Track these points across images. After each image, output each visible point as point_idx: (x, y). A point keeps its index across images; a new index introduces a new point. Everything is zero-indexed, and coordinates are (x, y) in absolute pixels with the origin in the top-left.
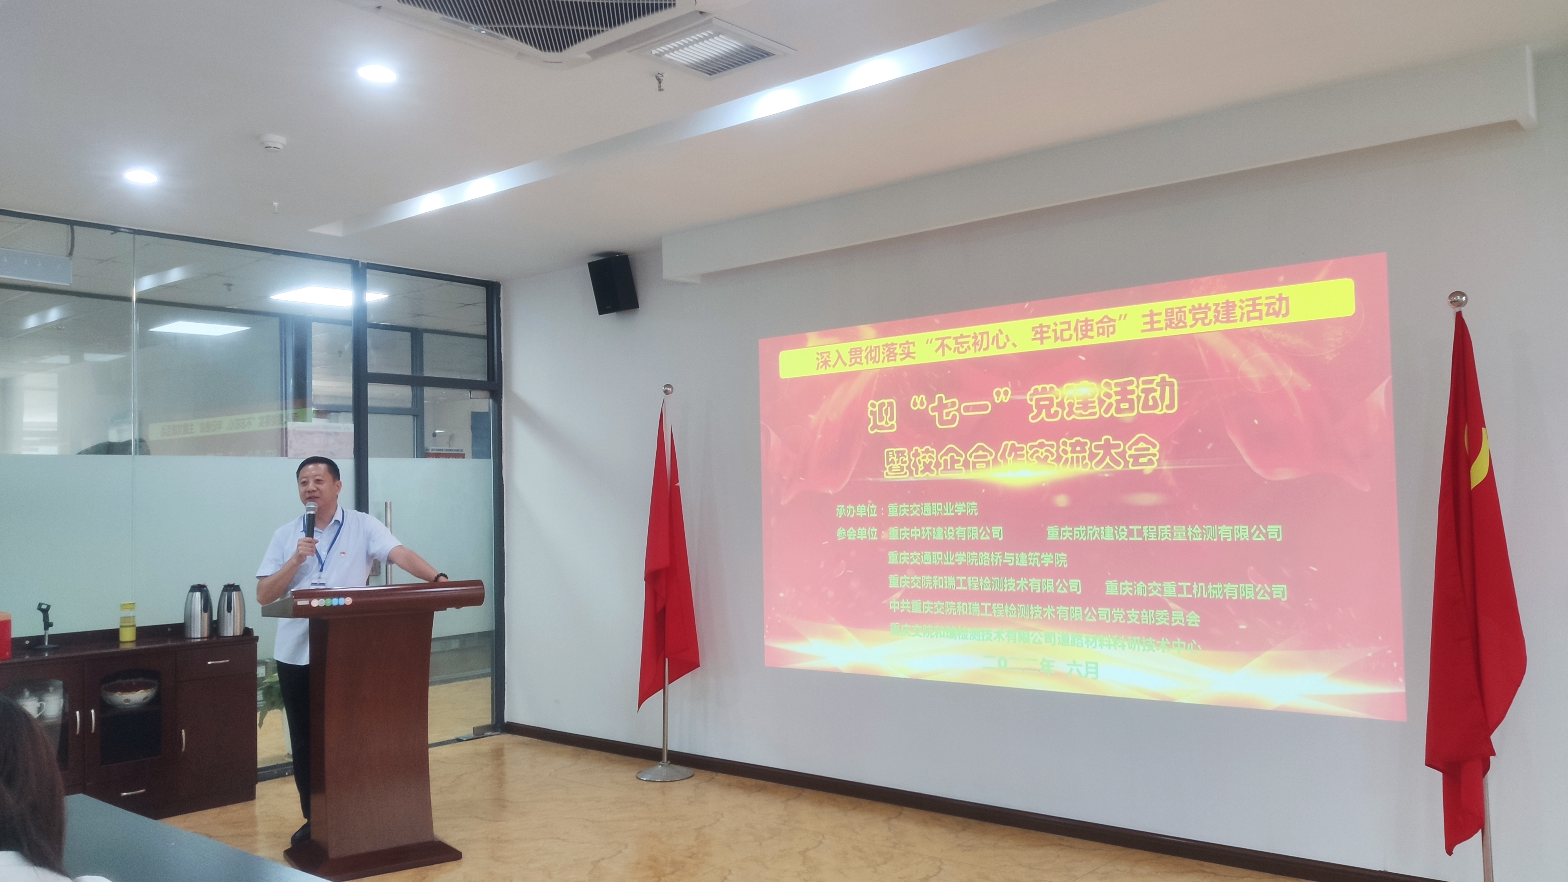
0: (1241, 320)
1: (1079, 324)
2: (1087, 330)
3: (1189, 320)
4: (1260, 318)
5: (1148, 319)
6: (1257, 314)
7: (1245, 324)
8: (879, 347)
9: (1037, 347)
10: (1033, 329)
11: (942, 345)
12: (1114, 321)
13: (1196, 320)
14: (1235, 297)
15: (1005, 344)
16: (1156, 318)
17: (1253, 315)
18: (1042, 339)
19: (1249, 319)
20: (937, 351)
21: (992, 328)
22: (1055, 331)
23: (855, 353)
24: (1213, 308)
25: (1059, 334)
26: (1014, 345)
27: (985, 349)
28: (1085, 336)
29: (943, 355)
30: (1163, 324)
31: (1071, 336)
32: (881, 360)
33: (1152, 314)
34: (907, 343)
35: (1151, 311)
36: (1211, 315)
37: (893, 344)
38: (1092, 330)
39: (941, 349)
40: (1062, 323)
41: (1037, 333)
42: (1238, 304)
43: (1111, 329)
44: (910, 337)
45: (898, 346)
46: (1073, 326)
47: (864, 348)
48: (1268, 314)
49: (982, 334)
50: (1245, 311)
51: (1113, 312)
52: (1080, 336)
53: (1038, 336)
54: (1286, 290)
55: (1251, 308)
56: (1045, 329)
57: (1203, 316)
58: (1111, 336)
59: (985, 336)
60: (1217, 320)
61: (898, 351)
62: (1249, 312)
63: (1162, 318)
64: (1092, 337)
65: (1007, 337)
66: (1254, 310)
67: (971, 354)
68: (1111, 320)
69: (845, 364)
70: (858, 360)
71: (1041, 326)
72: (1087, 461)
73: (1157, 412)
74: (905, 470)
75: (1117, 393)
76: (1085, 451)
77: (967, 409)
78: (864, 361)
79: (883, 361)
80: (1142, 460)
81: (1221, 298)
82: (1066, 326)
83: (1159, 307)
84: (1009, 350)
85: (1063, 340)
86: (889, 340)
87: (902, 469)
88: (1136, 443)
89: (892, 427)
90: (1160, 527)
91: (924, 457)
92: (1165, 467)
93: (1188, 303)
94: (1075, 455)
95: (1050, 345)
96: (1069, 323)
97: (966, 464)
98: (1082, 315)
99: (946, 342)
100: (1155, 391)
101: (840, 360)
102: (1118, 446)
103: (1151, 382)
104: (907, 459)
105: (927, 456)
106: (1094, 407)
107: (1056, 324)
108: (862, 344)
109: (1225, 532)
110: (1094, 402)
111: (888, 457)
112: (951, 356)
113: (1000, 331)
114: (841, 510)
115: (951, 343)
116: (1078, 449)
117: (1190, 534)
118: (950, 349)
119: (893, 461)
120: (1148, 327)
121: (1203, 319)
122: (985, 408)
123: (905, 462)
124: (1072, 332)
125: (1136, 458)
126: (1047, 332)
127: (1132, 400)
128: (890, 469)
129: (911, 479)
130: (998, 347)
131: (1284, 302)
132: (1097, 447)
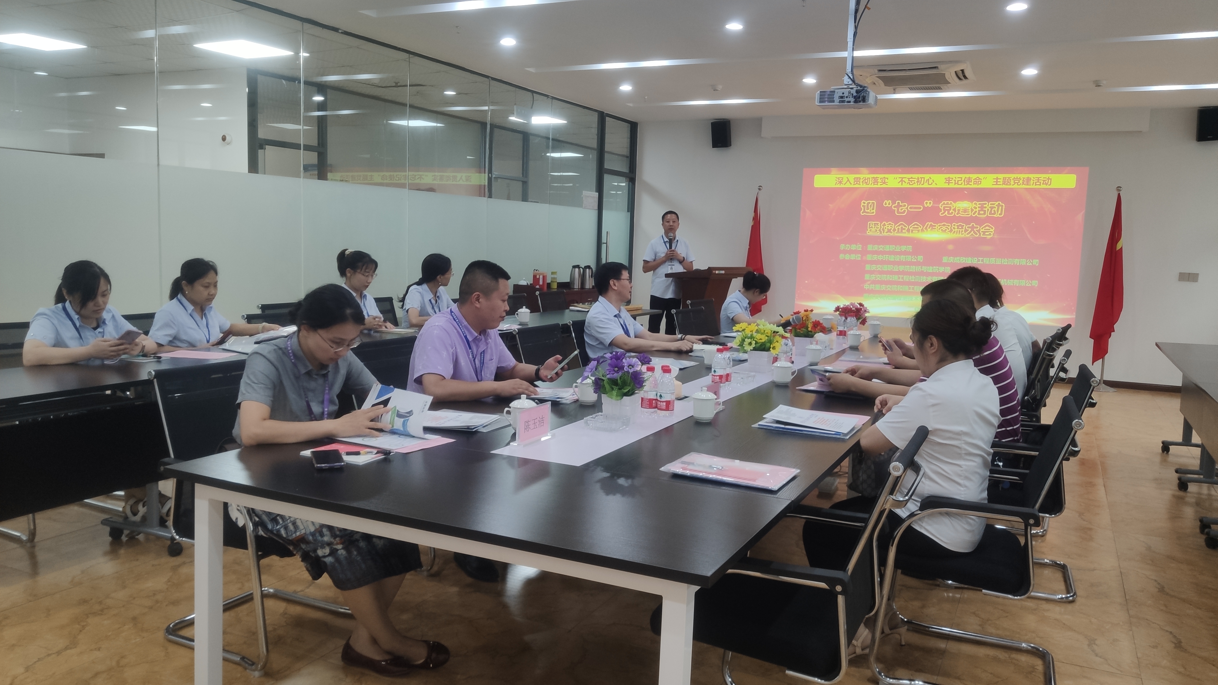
0: (1033, 184)
1: (966, 179)
2: (969, 182)
3: (1012, 182)
4: (1040, 185)
5: (995, 180)
6: (1039, 183)
7: (1034, 187)
8: (869, 178)
9: (946, 186)
10: (945, 178)
11: (902, 181)
12: (981, 179)
13: (1015, 183)
14: (1031, 176)
15: (932, 183)
16: (998, 180)
17: (1037, 183)
18: (949, 183)
19: (1036, 185)
20: (899, 183)
21: (927, 176)
22: (955, 180)
23: (857, 180)
24: (1022, 179)
25: (956, 182)
26: (936, 184)
27: (922, 184)
28: (968, 184)
29: (902, 184)
30: (1001, 183)
31: (962, 183)
32: (870, 183)
33: (997, 179)
34: (884, 178)
35: (997, 177)
36: (1021, 182)
37: (877, 178)
38: (971, 182)
39: (901, 183)
40: (958, 178)
41: (947, 180)
42: (1032, 179)
43: (979, 182)
44: (886, 176)
45: (879, 179)
46: (963, 180)
47: (862, 178)
48: (1043, 184)
49: (921, 178)
50: (1035, 182)
51: (981, 176)
52: (966, 184)
53: (947, 182)
54: (1051, 176)
55: (1037, 181)
56: (951, 179)
57: (1018, 181)
58: (979, 185)
59: (923, 179)
60: (1023, 184)
61: (879, 180)
62: (1036, 182)
63: (1001, 180)
64: (971, 185)
65: (933, 180)
66: (1038, 182)
67: (915, 186)
68: (980, 179)
69: (851, 184)
70: (858, 183)
71: (949, 178)
72: (963, 232)
73: (995, 216)
74: (878, 231)
75: (979, 207)
76: (963, 229)
77: (911, 208)
78: (861, 183)
79: (871, 184)
80: (986, 233)
81: (1026, 176)
82: (960, 179)
83: (1001, 176)
84: (933, 186)
85: (958, 184)
86: (875, 176)
87: (876, 230)
88: (985, 227)
89: (873, 212)
90: (991, 259)
91: (888, 226)
92: (996, 237)
93: (1012, 176)
94: (958, 230)
95: (952, 186)
96: (961, 178)
97: (908, 230)
98: (968, 176)
99: (903, 179)
100: (995, 208)
101: (848, 182)
102: (977, 227)
103: (994, 204)
104: (879, 227)
105: (890, 226)
106: (969, 212)
107: (956, 178)
108: (861, 176)
109: (1017, 261)
110: (969, 210)
111: (870, 225)
112: (905, 185)
113: (930, 178)
114: (842, 247)
115: (906, 180)
116: (960, 227)
117: (1003, 262)
118: (905, 182)
119: (872, 227)
120: (995, 183)
121: (1017, 183)
122: (920, 208)
123: (878, 228)
124: (962, 181)
125: (984, 232)
126: (951, 180)
127: (985, 210)
128: (870, 230)
129: (881, 235)
130: (929, 184)
131: (1050, 180)
132: (968, 227)
